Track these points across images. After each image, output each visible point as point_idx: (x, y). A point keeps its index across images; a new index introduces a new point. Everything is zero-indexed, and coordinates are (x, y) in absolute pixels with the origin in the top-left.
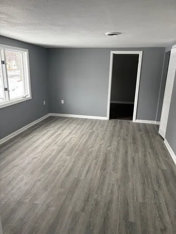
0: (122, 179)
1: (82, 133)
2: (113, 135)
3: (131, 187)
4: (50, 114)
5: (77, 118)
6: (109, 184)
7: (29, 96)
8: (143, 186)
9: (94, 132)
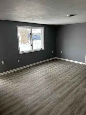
0: (60, 99)
1: (63, 69)
2: (79, 74)
3: (60, 105)
4: (56, 58)
5: (67, 61)
6: (51, 98)
7: (43, 48)
8: (69, 107)
9: (70, 70)
